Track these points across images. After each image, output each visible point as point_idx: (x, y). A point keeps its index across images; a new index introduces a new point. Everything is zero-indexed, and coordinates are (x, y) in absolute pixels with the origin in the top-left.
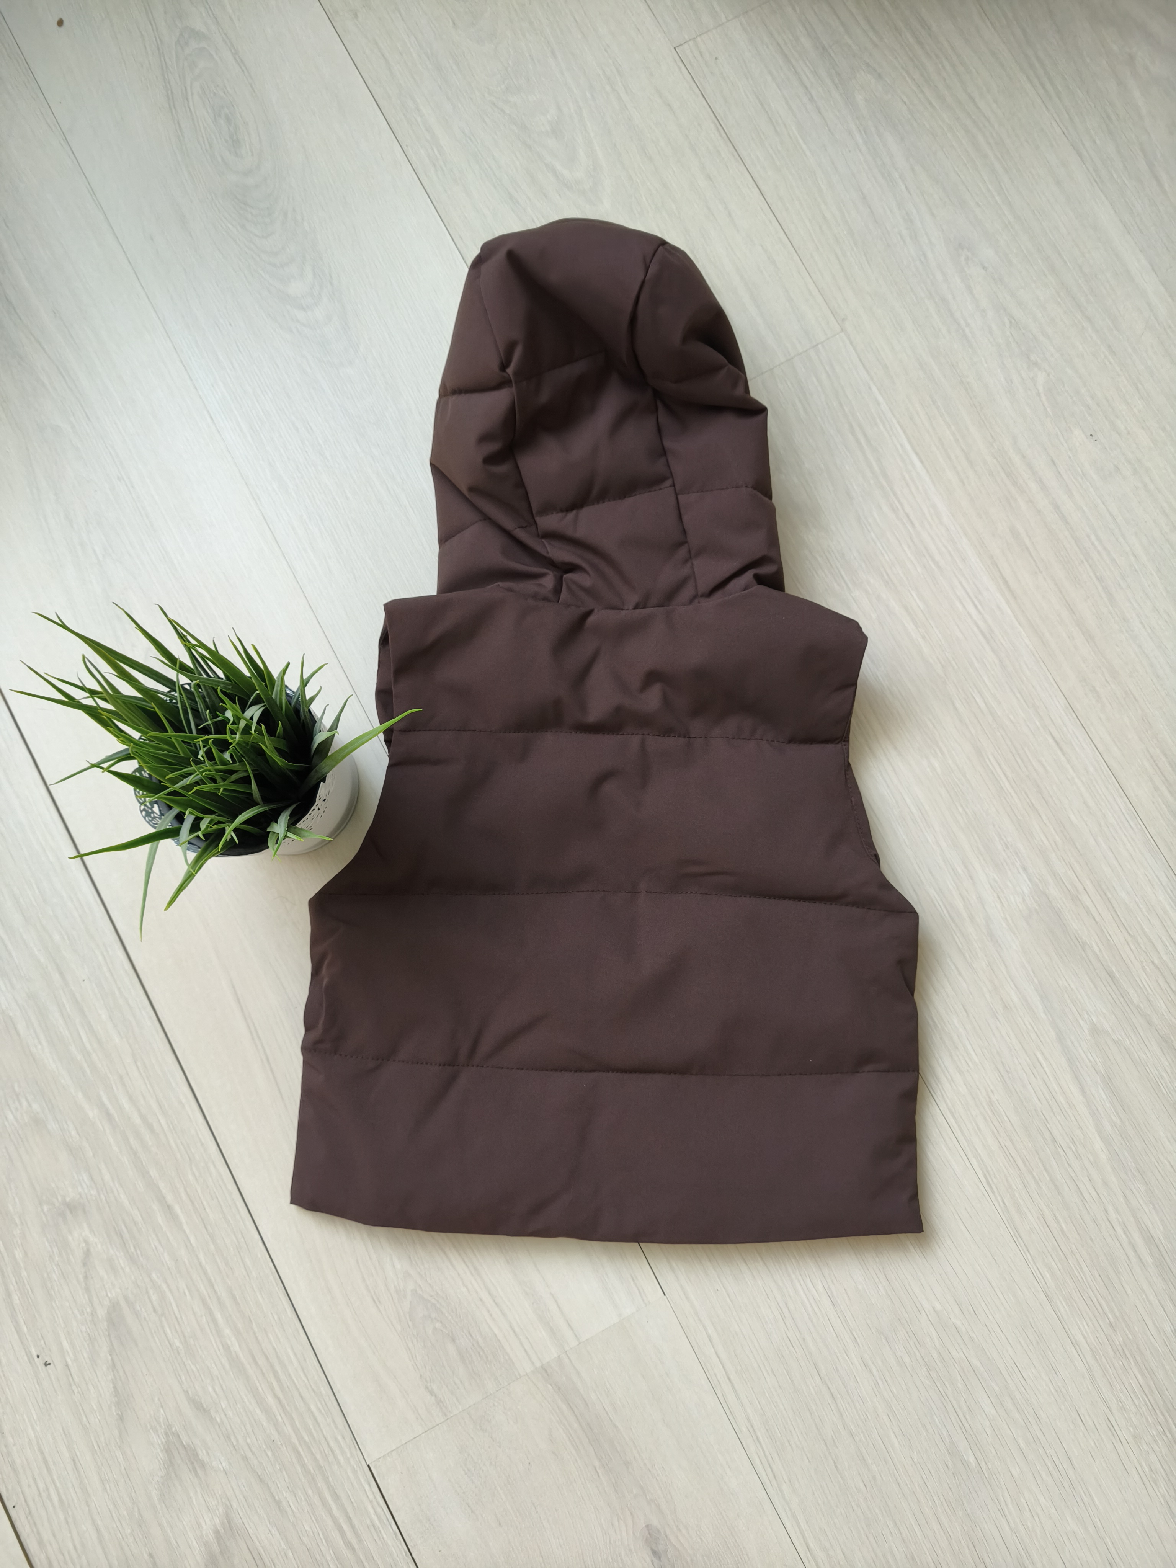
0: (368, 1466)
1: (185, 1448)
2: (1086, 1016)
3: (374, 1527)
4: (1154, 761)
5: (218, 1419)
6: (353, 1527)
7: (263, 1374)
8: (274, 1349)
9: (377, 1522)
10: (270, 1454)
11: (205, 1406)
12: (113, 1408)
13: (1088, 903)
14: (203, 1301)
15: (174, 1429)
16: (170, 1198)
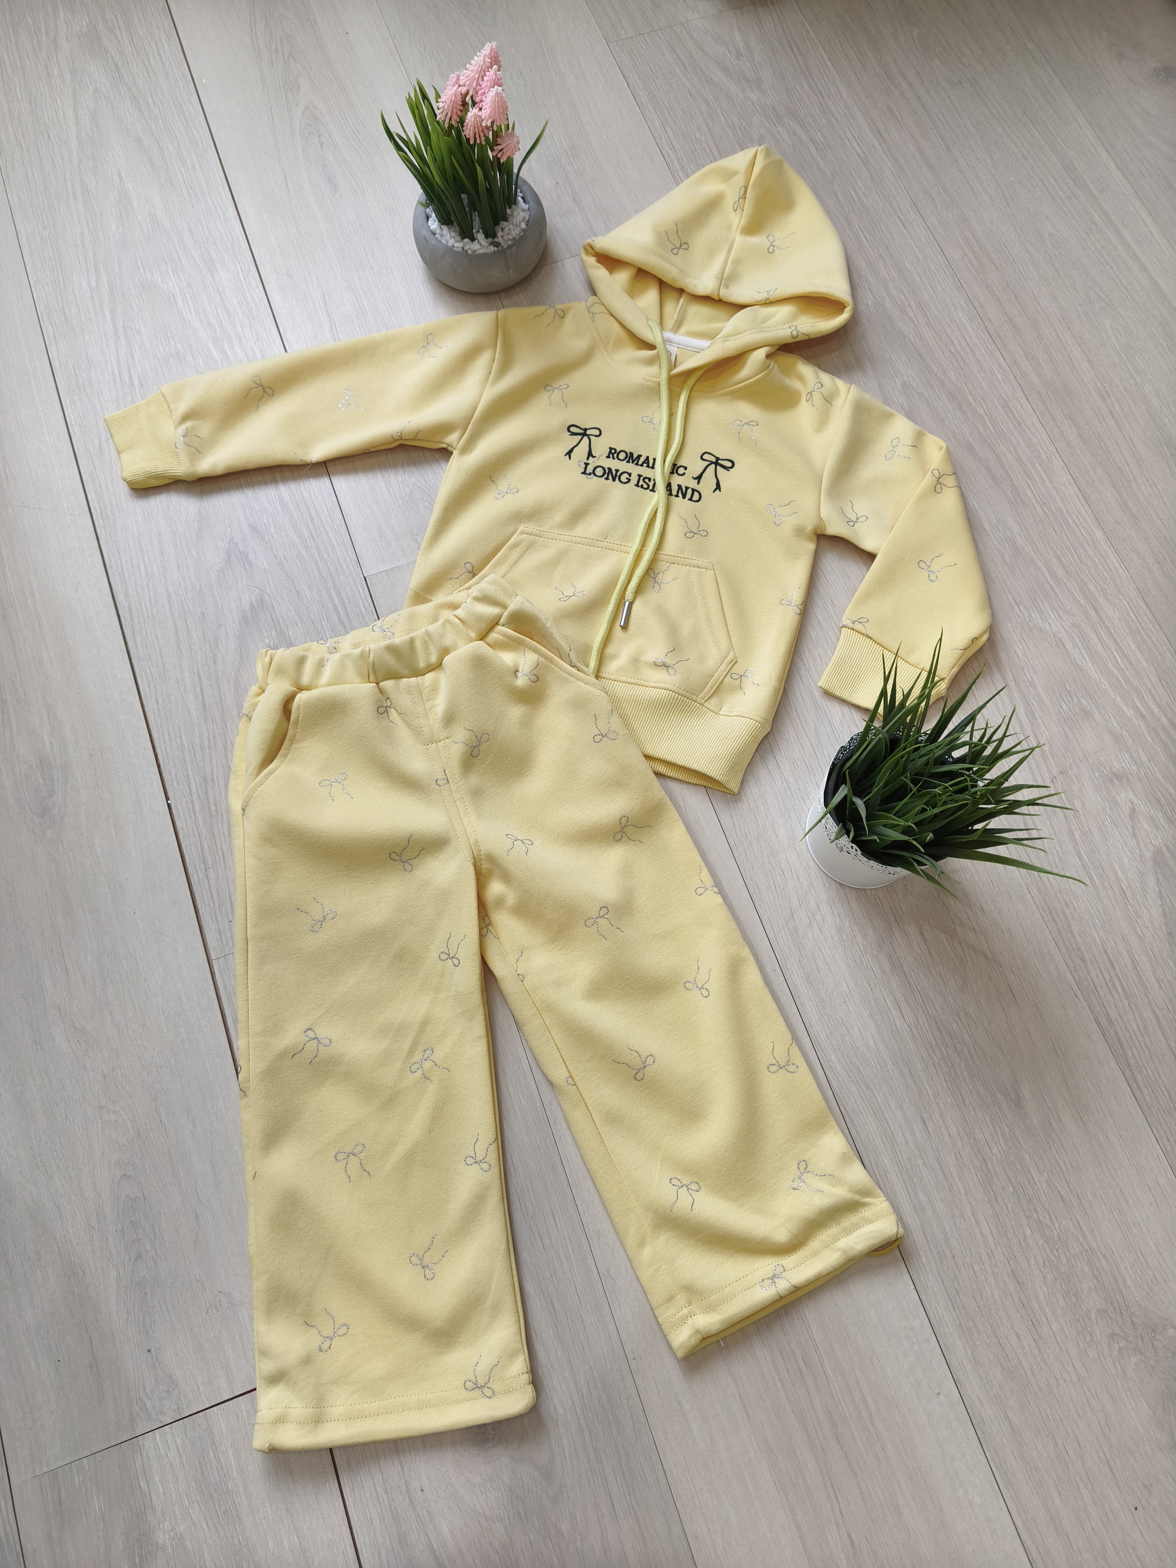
0: (365, 578)
1: (241, 553)
2: (900, 377)
3: (362, 614)
4: (966, 239)
5: (267, 539)
6: (347, 613)
7: (303, 516)
8: (313, 503)
9: (364, 612)
10: (298, 563)
11: (259, 529)
12: (196, 523)
13: (911, 314)
15: (235, 541)
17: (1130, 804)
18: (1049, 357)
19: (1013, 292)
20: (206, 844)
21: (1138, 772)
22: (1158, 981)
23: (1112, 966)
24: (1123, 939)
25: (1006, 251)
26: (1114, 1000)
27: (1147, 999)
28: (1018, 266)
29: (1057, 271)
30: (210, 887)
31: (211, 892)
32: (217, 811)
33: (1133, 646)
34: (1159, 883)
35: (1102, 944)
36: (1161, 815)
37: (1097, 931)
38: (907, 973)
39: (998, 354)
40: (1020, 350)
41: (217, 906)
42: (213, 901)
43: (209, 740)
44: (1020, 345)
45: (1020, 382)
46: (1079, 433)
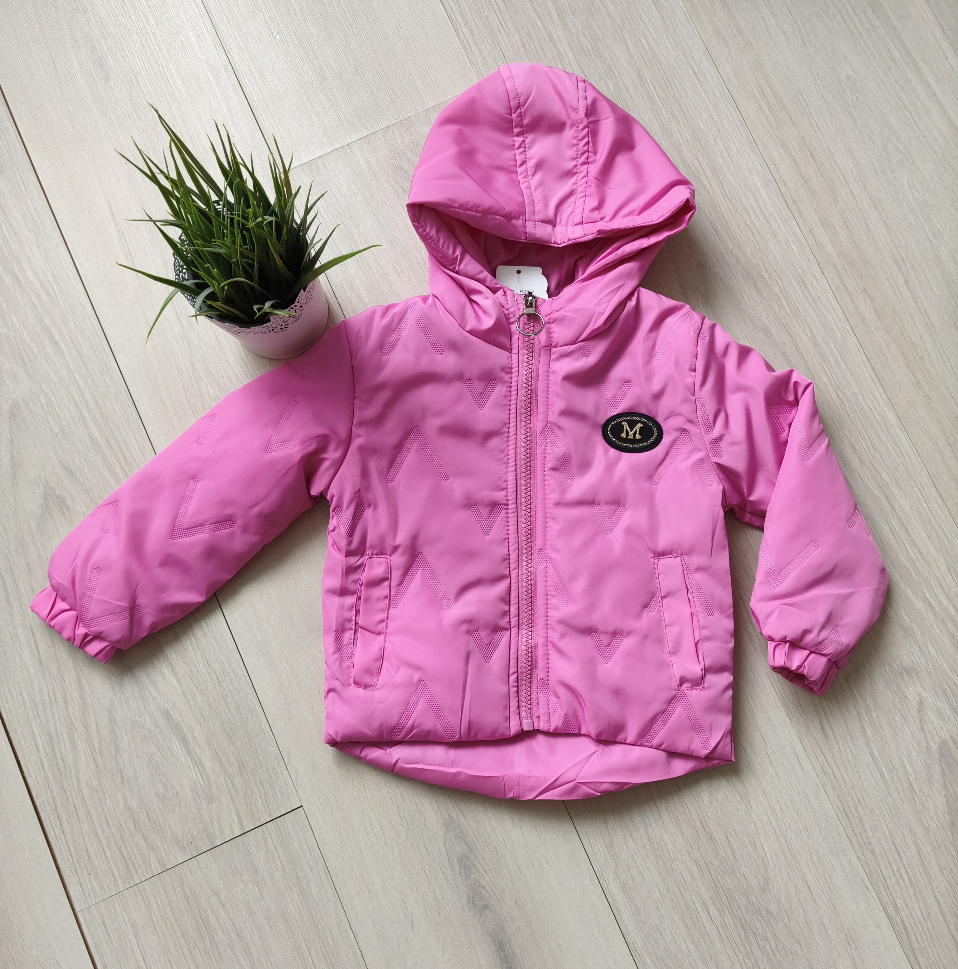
1: (57, 497)
4: (761, 89)
11: (73, 471)
13: (705, 182)
14: (76, 404)
15: (50, 485)
16: (57, 338)
17: (918, 698)
18: (845, 223)
19: (809, 150)
20: (58, 800)
21: (927, 666)
22: (941, 869)
23: (899, 857)
24: (911, 831)
25: (802, 99)
26: (900, 889)
27: (930, 887)
28: (814, 118)
29: (854, 122)
30: (67, 842)
31: (68, 847)
32: (65, 767)
33: (923, 535)
34: (943, 774)
35: (891, 837)
36: (947, 706)
37: (886, 825)
38: (714, 876)
39: (793, 222)
40: (815, 217)
41: (75, 860)
42: (71, 855)
43: (49, 696)
44: (815, 210)
45: (815, 254)
46: (874, 307)
